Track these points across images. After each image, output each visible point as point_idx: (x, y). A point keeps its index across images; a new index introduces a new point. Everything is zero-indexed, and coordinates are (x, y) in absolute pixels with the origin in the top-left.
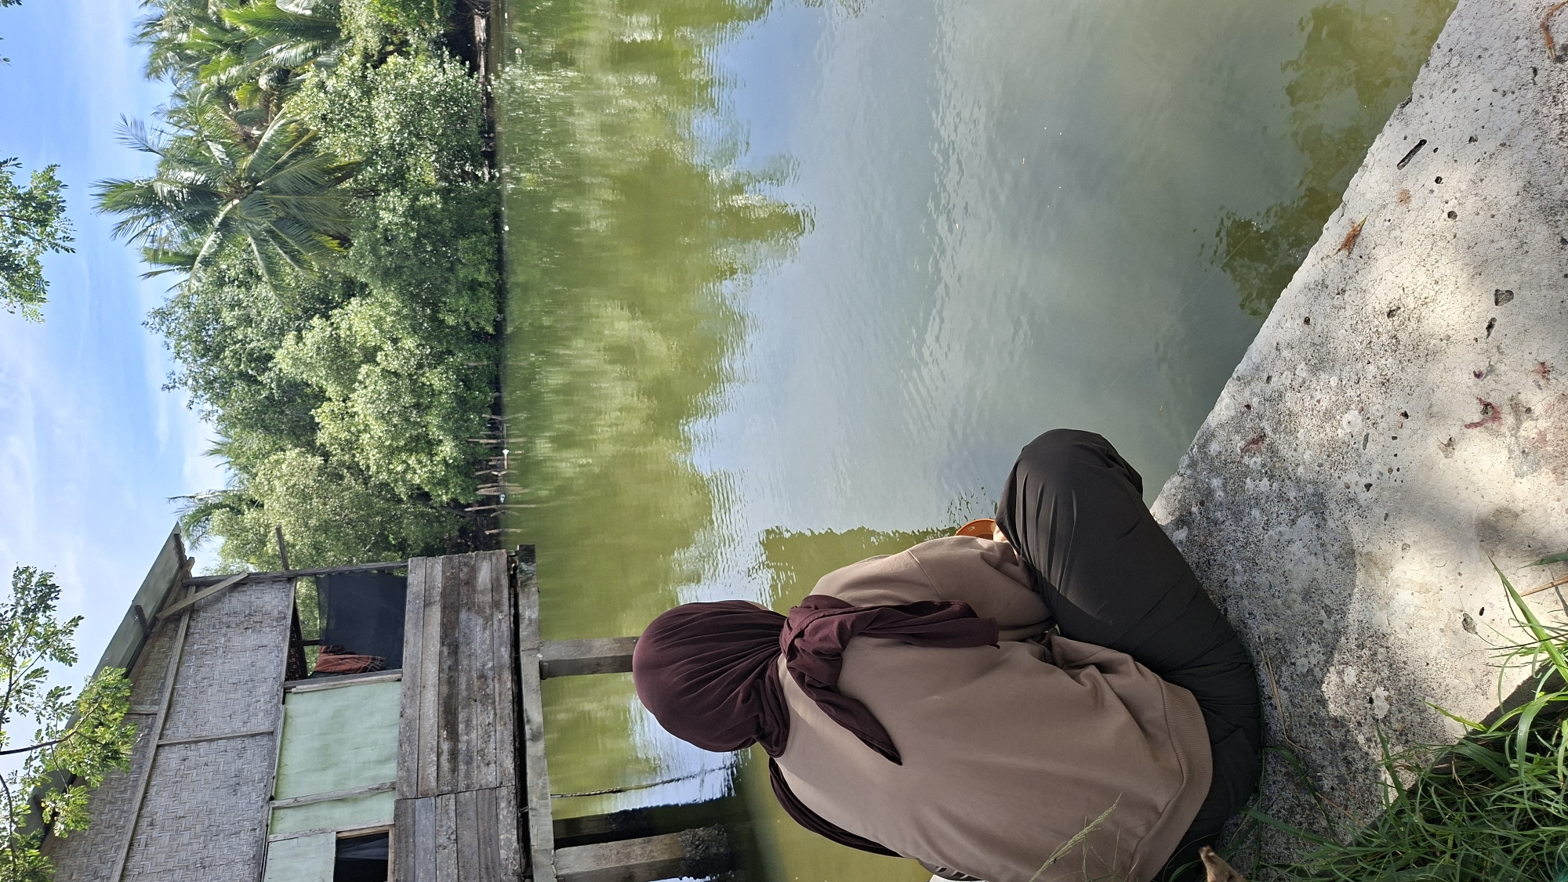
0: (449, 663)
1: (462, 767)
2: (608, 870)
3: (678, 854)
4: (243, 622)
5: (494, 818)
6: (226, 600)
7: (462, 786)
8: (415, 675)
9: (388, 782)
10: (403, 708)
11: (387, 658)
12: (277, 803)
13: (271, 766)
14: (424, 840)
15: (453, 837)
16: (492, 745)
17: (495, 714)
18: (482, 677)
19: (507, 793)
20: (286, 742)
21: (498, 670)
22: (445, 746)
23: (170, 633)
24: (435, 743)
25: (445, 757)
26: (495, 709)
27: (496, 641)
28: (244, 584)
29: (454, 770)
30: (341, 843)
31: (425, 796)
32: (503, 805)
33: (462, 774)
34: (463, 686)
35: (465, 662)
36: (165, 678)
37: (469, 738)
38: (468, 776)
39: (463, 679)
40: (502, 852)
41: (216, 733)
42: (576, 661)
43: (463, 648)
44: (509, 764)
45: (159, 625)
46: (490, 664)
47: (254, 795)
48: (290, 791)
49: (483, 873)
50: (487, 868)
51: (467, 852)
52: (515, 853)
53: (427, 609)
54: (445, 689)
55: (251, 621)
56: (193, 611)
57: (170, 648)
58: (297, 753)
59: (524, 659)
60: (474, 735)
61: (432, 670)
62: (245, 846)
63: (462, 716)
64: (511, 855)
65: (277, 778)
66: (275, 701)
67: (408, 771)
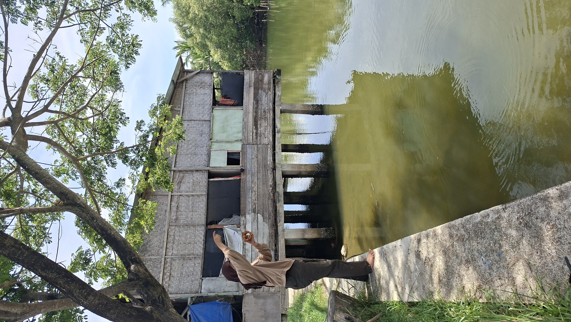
0: (256, 106)
1: (259, 138)
2: (295, 171)
3: (314, 170)
4: (200, 85)
5: (267, 153)
6: (195, 77)
7: (258, 143)
8: (246, 109)
9: (240, 139)
10: (244, 118)
11: (240, 103)
12: (212, 141)
13: (210, 130)
14: (249, 156)
15: (256, 156)
16: (267, 133)
17: (268, 123)
18: (265, 111)
19: (270, 147)
20: (213, 124)
21: (269, 110)
22: (254, 131)
23: (181, 86)
24: (252, 130)
25: (254, 134)
26: (268, 122)
27: (269, 101)
28: (200, 73)
29: (257, 138)
30: (229, 154)
31: (249, 144)
32: (269, 150)
34: (259, 114)
35: (260, 106)
36: (181, 100)
37: (261, 129)
38: (260, 140)
39: (259, 112)
40: (268, 162)
41: (195, 119)
42: (291, 110)
43: (259, 102)
44: (271, 139)
45: (178, 84)
46: (267, 108)
47: (206, 138)
48: (216, 137)
49: (263, 167)
50: (264, 166)
51: (260, 161)
52: (272, 163)
53: (250, 88)
54: (255, 114)
55: (202, 85)
56: (186, 80)
57: (182, 91)
58: (216, 127)
59: (276, 108)
60: (262, 129)
61: (251, 108)
62: (205, 150)
63: (259, 123)
64: (271, 163)
65: (212, 134)
66: (210, 111)
67: (245, 137)
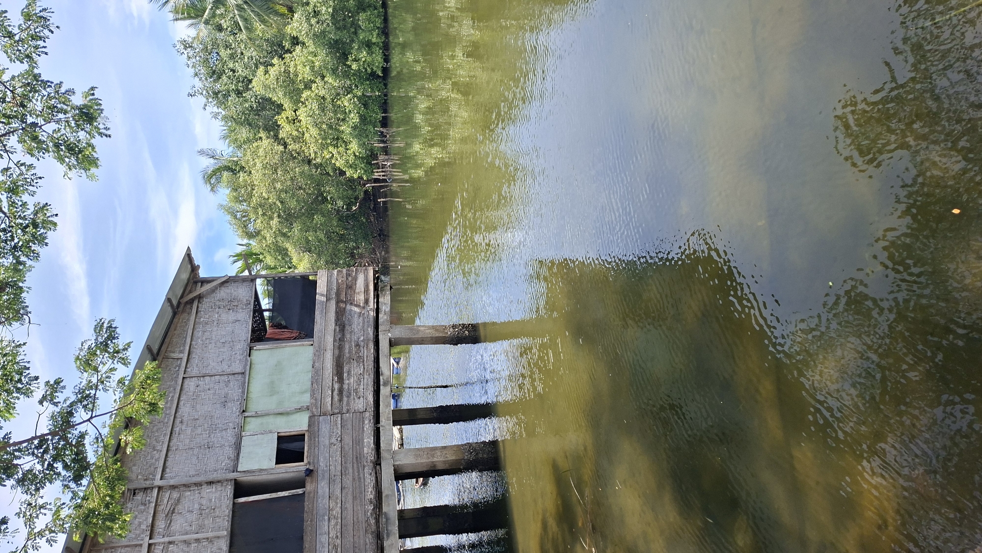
0: (339, 336)
1: (345, 399)
2: (422, 463)
3: (461, 457)
4: (227, 305)
5: (361, 429)
6: (218, 291)
7: (345, 410)
8: (320, 343)
9: (305, 405)
10: (314, 363)
11: (306, 332)
12: (246, 414)
13: (243, 392)
14: (324, 440)
15: (339, 439)
16: (362, 387)
17: (364, 368)
18: (358, 345)
19: (369, 415)
20: (251, 379)
21: (366, 341)
22: (336, 386)
23: (188, 310)
24: (331, 384)
25: (336, 392)
26: (364, 365)
27: (366, 324)
28: (228, 282)
29: (341, 400)
30: (281, 439)
31: (325, 414)
32: (366, 422)
33: (345, 403)
34: (347, 351)
35: (348, 336)
36: (186, 338)
37: (350, 382)
38: (348, 404)
39: (347, 346)
40: (365, 449)
41: (214, 372)
42: (410, 338)
43: (347, 327)
44: (371, 398)
45: (182, 306)
46: (362, 338)
47: (234, 408)
48: (253, 407)
49: (355, 461)
50: (357, 458)
51: (347, 448)
52: (372, 450)
53: (328, 302)
54: (337, 352)
55: (232, 305)
56: (200, 297)
57: (188, 320)
58: (257, 387)
59: (381, 337)
60: (352, 380)
61: (330, 339)
62: (229, 437)
63: (346, 369)
64: (370, 451)
65: (246, 400)
66: (245, 354)
67: (316, 400)
